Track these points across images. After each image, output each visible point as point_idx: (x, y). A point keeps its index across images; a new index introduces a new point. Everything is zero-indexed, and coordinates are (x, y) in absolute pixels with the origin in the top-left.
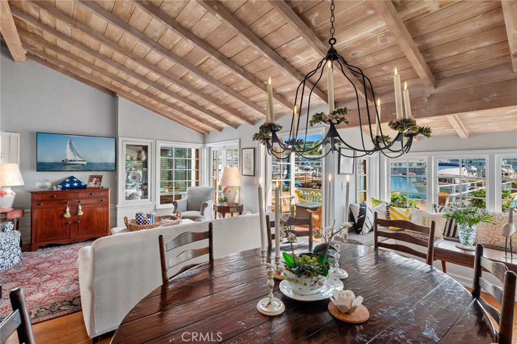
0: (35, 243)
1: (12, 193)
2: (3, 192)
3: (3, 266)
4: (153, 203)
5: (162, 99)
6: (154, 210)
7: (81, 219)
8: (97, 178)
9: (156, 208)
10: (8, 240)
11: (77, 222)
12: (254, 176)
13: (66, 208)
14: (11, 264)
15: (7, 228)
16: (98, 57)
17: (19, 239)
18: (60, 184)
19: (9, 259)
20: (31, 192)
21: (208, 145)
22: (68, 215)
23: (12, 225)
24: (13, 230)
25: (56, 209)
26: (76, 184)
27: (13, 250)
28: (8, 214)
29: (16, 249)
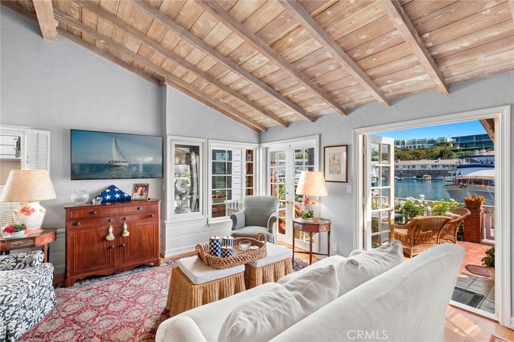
0: (71, 276)
1: (41, 210)
2: (30, 209)
3: (31, 321)
4: (205, 216)
5: (224, 85)
6: (206, 226)
7: (127, 241)
8: (142, 186)
9: (209, 223)
10: (37, 282)
11: (122, 245)
12: (347, 182)
13: (109, 228)
14: (42, 315)
15: (36, 260)
16: (158, 17)
17: (52, 275)
18: (99, 196)
19: (39, 309)
20: (65, 208)
21: (265, 145)
22: (111, 237)
23: (42, 255)
24: (43, 262)
25: (96, 229)
26: (117, 196)
27: (44, 294)
28: (36, 238)
29: (48, 291)
